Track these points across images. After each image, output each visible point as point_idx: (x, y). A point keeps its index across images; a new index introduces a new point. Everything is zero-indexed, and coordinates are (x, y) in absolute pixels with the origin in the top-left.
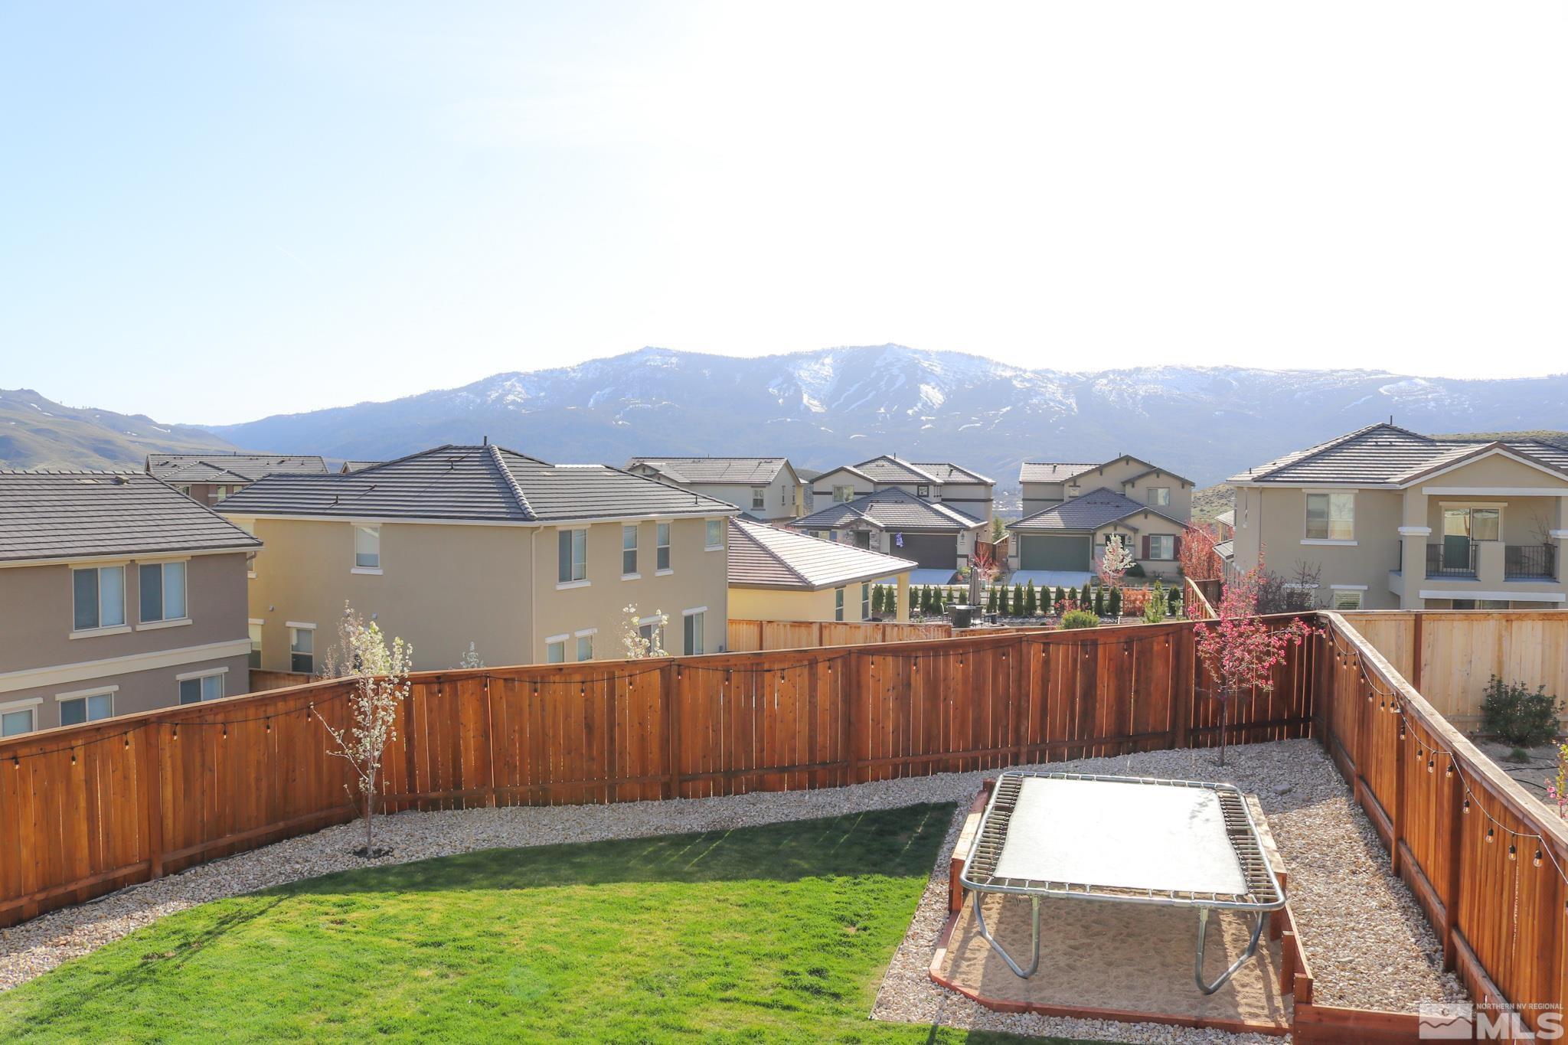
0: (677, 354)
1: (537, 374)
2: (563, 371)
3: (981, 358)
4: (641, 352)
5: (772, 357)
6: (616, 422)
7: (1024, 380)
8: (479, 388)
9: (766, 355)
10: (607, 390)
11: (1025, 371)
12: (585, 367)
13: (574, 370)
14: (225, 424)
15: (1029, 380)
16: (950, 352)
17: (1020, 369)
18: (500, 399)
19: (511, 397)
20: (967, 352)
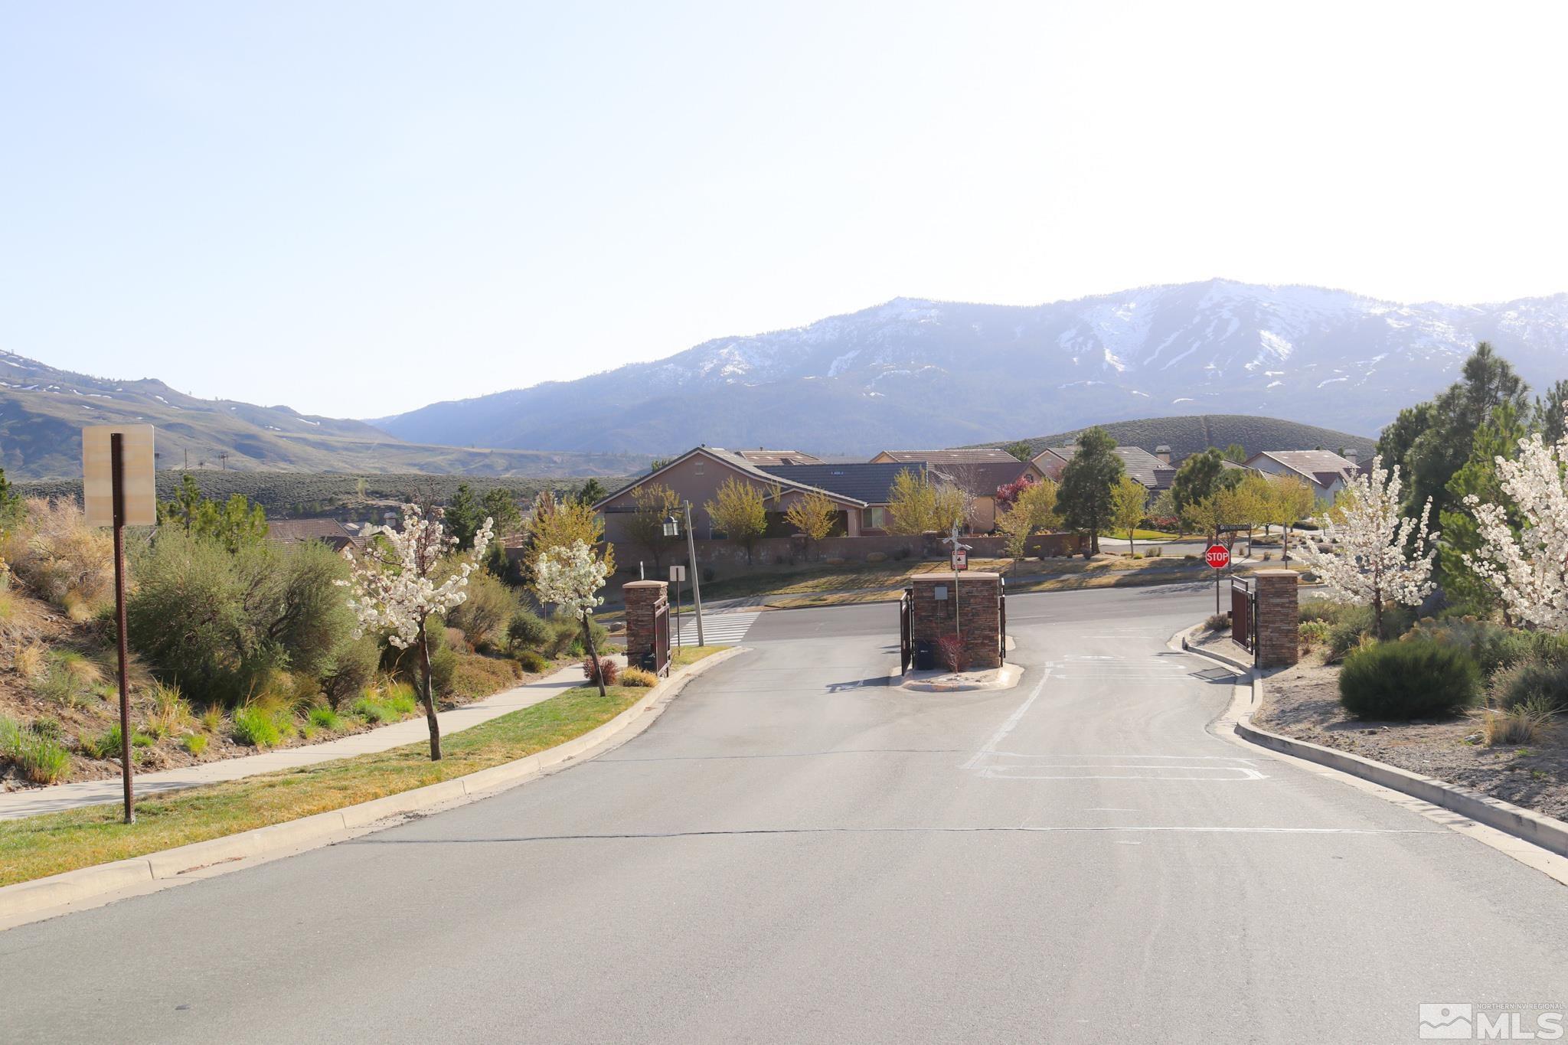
0: (937, 305)
1: (760, 338)
2: (793, 333)
3: (1339, 292)
4: (891, 304)
5: (1061, 304)
6: (868, 393)
7: (1400, 318)
8: (691, 358)
9: (1052, 301)
10: (851, 355)
11: (1401, 306)
12: (820, 326)
13: (805, 330)
14: (377, 418)
15: (1408, 318)
16: (1297, 285)
17: (1394, 304)
18: (716, 371)
19: (729, 369)
20: (1320, 285)
